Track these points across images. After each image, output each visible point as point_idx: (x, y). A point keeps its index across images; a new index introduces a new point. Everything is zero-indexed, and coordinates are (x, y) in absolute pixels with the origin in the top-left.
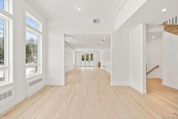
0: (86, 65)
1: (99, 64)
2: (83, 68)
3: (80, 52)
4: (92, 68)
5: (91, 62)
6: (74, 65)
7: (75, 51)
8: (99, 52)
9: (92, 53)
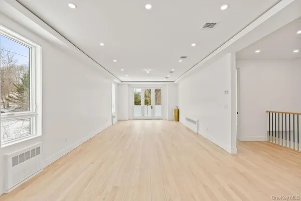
0: (146, 115)
1: (175, 112)
2: (138, 123)
3: (129, 85)
4: (158, 123)
5: (158, 108)
6: (113, 117)
7: (118, 82)
8: (177, 85)
9: (158, 86)
